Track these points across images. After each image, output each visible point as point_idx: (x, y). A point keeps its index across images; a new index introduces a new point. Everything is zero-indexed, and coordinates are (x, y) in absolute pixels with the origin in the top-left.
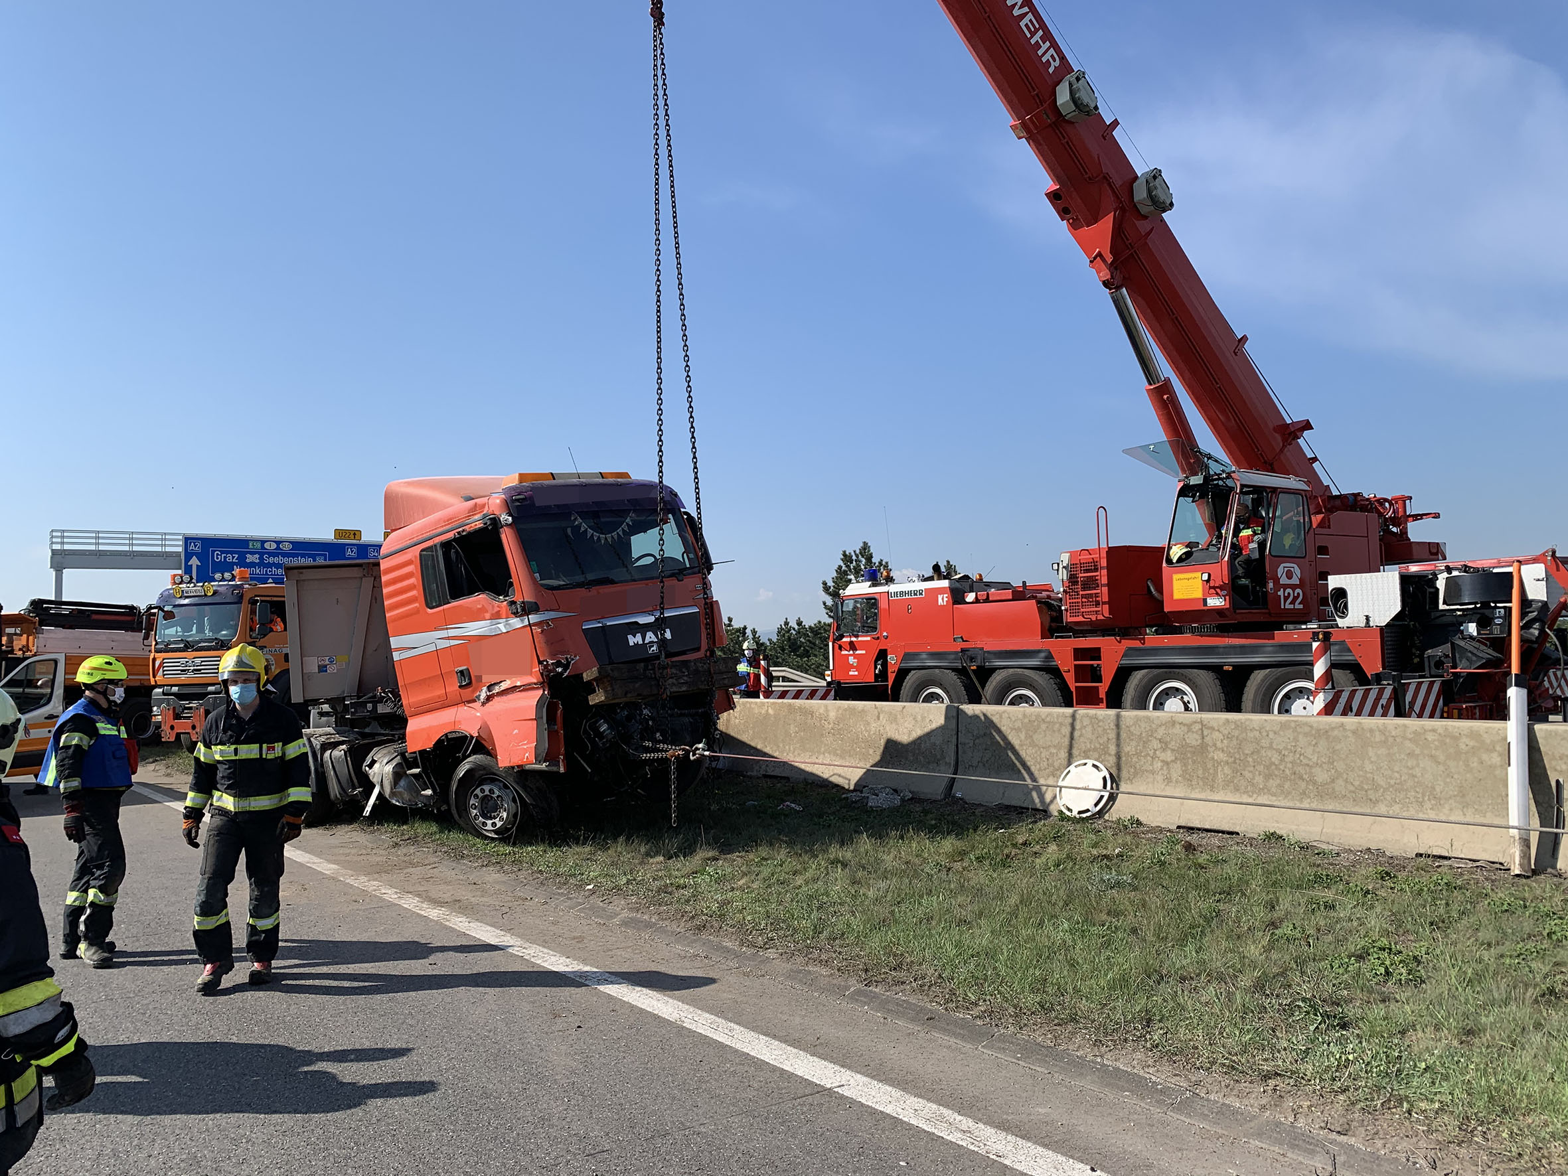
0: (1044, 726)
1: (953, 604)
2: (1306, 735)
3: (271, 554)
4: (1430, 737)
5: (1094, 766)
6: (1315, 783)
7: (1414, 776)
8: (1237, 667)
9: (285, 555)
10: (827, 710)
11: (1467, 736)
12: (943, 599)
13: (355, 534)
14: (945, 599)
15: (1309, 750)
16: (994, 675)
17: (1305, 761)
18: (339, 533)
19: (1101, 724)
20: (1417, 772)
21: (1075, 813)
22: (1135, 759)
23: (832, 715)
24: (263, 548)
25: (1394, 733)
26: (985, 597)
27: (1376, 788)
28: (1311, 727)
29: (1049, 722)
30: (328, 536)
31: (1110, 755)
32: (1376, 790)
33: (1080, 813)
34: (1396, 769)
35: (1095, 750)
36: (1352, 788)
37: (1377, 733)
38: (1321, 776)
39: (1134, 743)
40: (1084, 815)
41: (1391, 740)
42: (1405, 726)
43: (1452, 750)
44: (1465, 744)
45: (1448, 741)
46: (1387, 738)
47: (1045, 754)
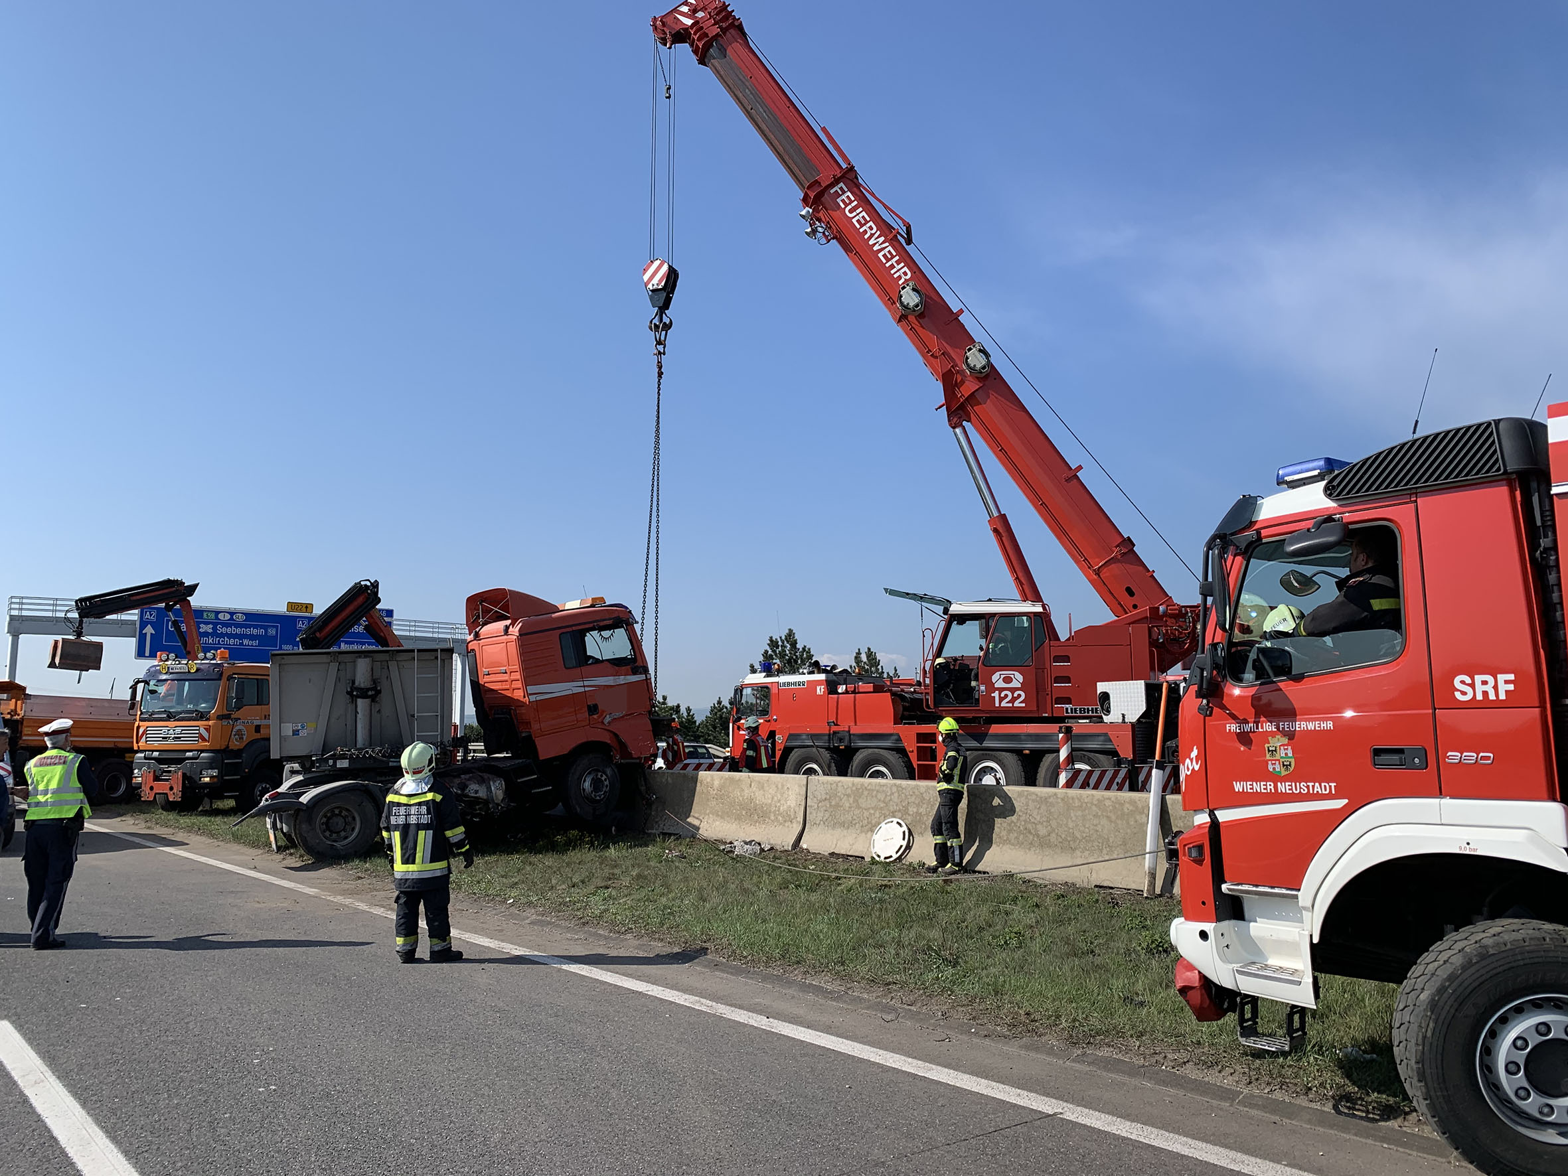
0: (866, 793)
1: (829, 694)
2: (1033, 801)
3: (225, 625)
4: (1108, 803)
5: (898, 823)
6: (1038, 836)
7: (1097, 831)
8: (1032, 751)
9: (237, 625)
10: (713, 780)
11: (1128, 803)
12: (820, 690)
13: (307, 607)
14: (822, 690)
15: (1035, 813)
16: (858, 754)
17: (1032, 820)
18: (292, 606)
19: (904, 791)
20: (1099, 828)
21: (882, 859)
22: (925, 818)
23: (716, 783)
24: (217, 618)
25: (1086, 801)
26: (853, 689)
27: (1075, 839)
28: (1037, 795)
29: (869, 790)
30: (281, 608)
31: (909, 815)
32: (1075, 841)
33: (886, 858)
34: (1087, 826)
35: (899, 811)
36: (1061, 840)
37: (1076, 800)
38: (1043, 831)
39: (925, 806)
40: (888, 860)
41: (1084, 805)
42: (1093, 795)
43: (1119, 813)
44: (1128, 807)
45: (1117, 806)
46: (1082, 804)
47: (866, 814)
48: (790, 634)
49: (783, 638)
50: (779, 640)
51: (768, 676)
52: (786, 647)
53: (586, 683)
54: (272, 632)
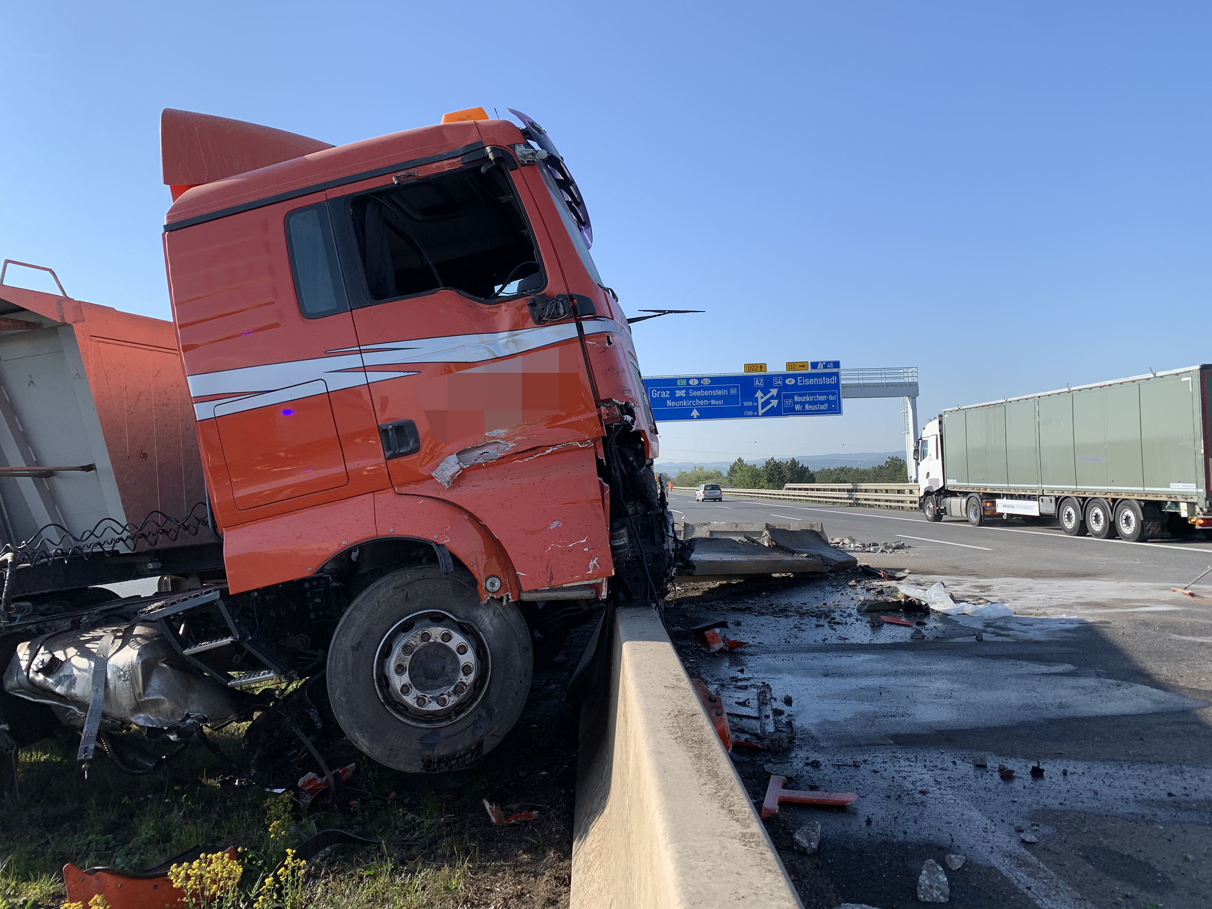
3: (696, 389)
9: (705, 389)
13: (761, 367)
18: (749, 367)
24: (688, 384)
30: (739, 371)
54: (733, 391)
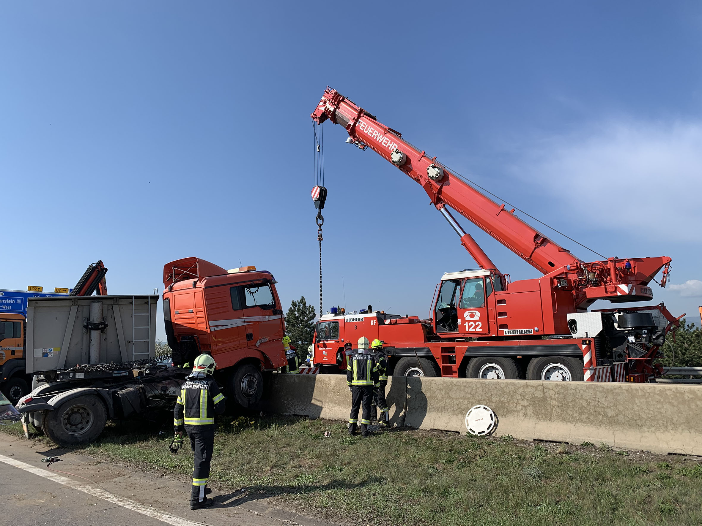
0: (455, 388)
1: (379, 325)
2: (600, 392)
4: (668, 393)
5: (484, 408)
6: (607, 416)
7: (661, 413)
10: (330, 380)
11: (688, 392)
12: (373, 323)
13: (39, 289)
15: (603, 400)
17: (601, 405)
18: (30, 288)
19: (487, 386)
20: (663, 411)
21: (477, 433)
22: (507, 405)
23: (333, 382)
25: (649, 391)
26: (395, 322)
27: (641, 419)
28: (603, 388)
29: (458, 386)
31: (493, 402)
33: (479, 433)
34: (651, 409)
35: (484, 400)
36: (628, 419)
37: (640, 391)
38: (611, 413)
39: (506, 396)
40: (482, 434)
41: (647, 394)
42: (654, 387)
43: (680, 400)
44: (687, 396)
45: (678, 395)
46: (645, 393)
47: (456, 402)
48: (303, 299)
49: (299, 301)
50: (297, 302)
51: (335, 316)
52: (300, 306)
53: (246, 320)
54: (19, 302)
